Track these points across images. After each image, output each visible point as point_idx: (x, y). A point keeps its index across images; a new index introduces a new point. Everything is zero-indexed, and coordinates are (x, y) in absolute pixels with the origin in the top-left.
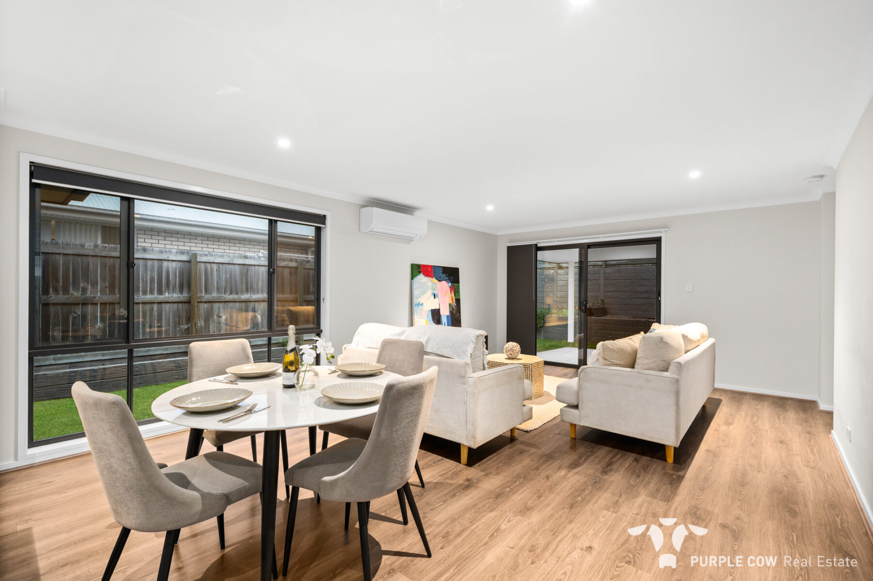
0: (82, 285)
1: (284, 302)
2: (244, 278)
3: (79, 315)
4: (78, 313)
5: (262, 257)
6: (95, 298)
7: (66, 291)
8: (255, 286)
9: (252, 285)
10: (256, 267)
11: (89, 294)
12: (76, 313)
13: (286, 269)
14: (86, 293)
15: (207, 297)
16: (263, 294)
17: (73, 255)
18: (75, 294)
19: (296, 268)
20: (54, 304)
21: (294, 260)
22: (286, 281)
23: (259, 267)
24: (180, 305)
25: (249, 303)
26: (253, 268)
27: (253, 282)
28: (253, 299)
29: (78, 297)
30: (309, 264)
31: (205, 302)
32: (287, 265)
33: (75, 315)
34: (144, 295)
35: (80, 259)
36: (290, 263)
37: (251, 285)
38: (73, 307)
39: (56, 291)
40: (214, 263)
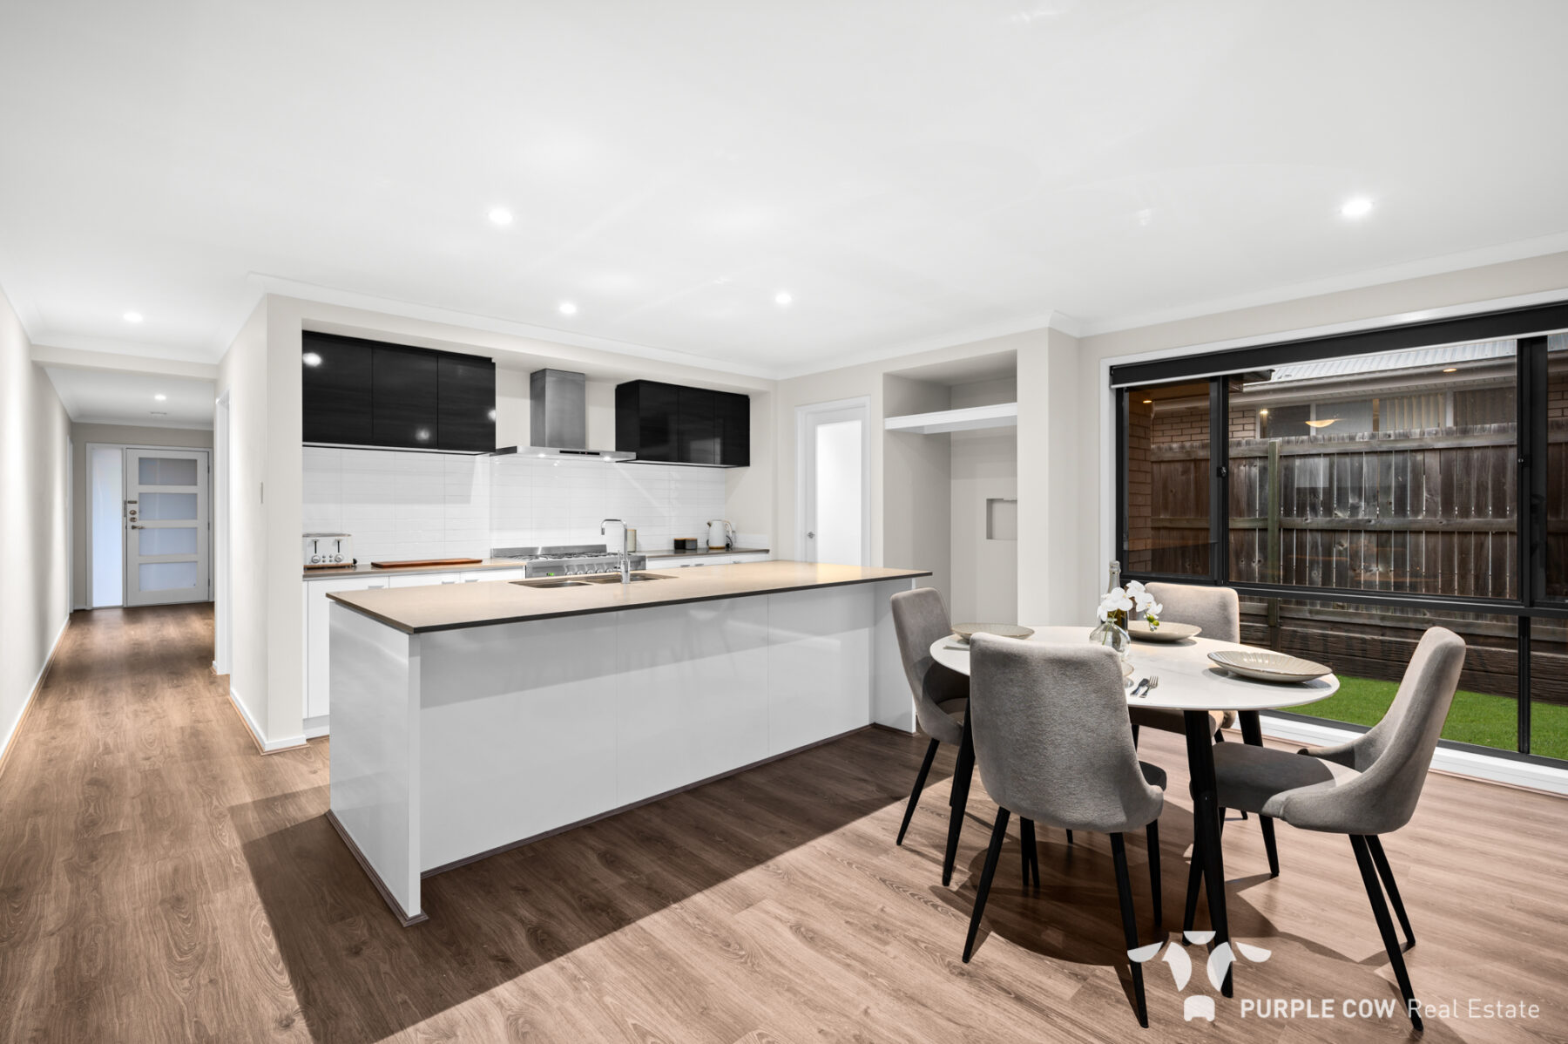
0: (1350, 501)
3: (1346, 549)
4: (1345, 545)
6: (1370, 521)
7: (1329, 511)
11: (1361, 516)
12: (1342, 546)
14: (1358, 513)
17: (1338, 454)
18: (1340, 514)
20: (1311, 530)
29: (1343, 521)
33: (1341, 548)
34: (1462, 517)
35: (1347, 460)
38: (1337, 535)
39: (1314, 510)
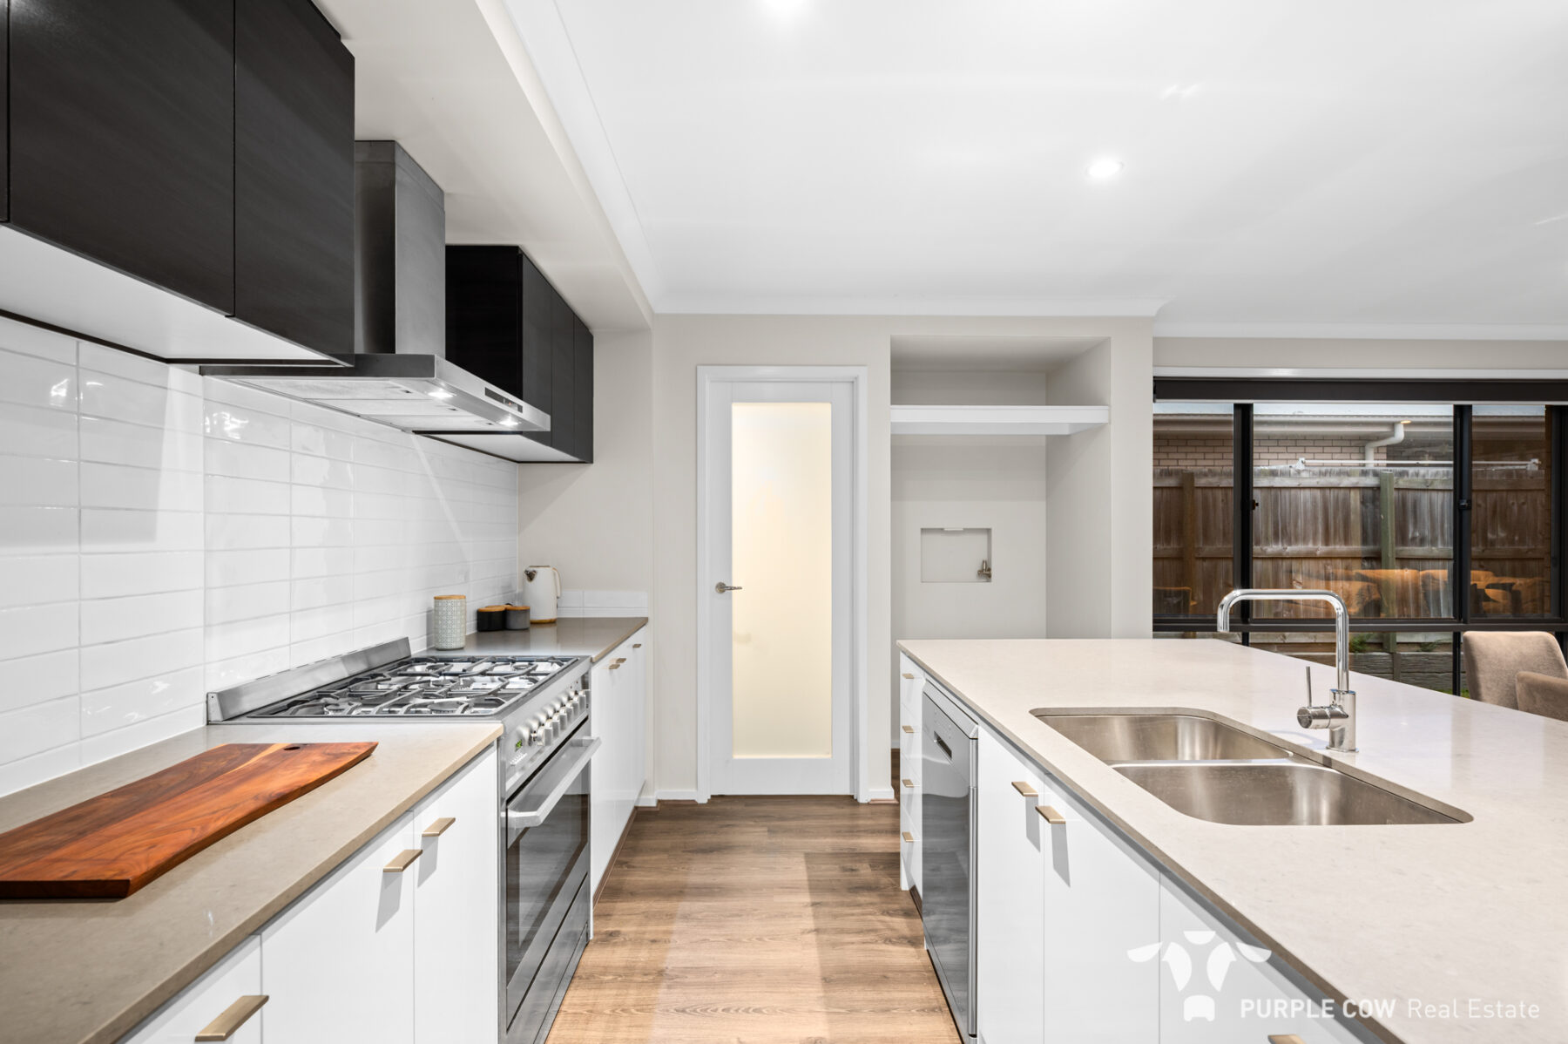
1: (1350, 561)
2: (1270, 514)
5: (1303, 470)
8: (1291, 529)
9: (1286, 527)
10: (1293, 492)
13: (1352, 493)
15: (1208, 550)
16: (1307, 544)
19: (1377, 489)
21: (1371, 473)
22: (1352, 517)
23: (1298, 491)
24: (1166, 562)
25: (1280, 562)
26: (1287, 493)
27: (1288, 521)
28: (1288, 553)
30: (1406, 478)
31: (1204, 559)
32: (1357, 483)
36: (1363, 478)
37: (1284, 528)
40: (1218, 488)
